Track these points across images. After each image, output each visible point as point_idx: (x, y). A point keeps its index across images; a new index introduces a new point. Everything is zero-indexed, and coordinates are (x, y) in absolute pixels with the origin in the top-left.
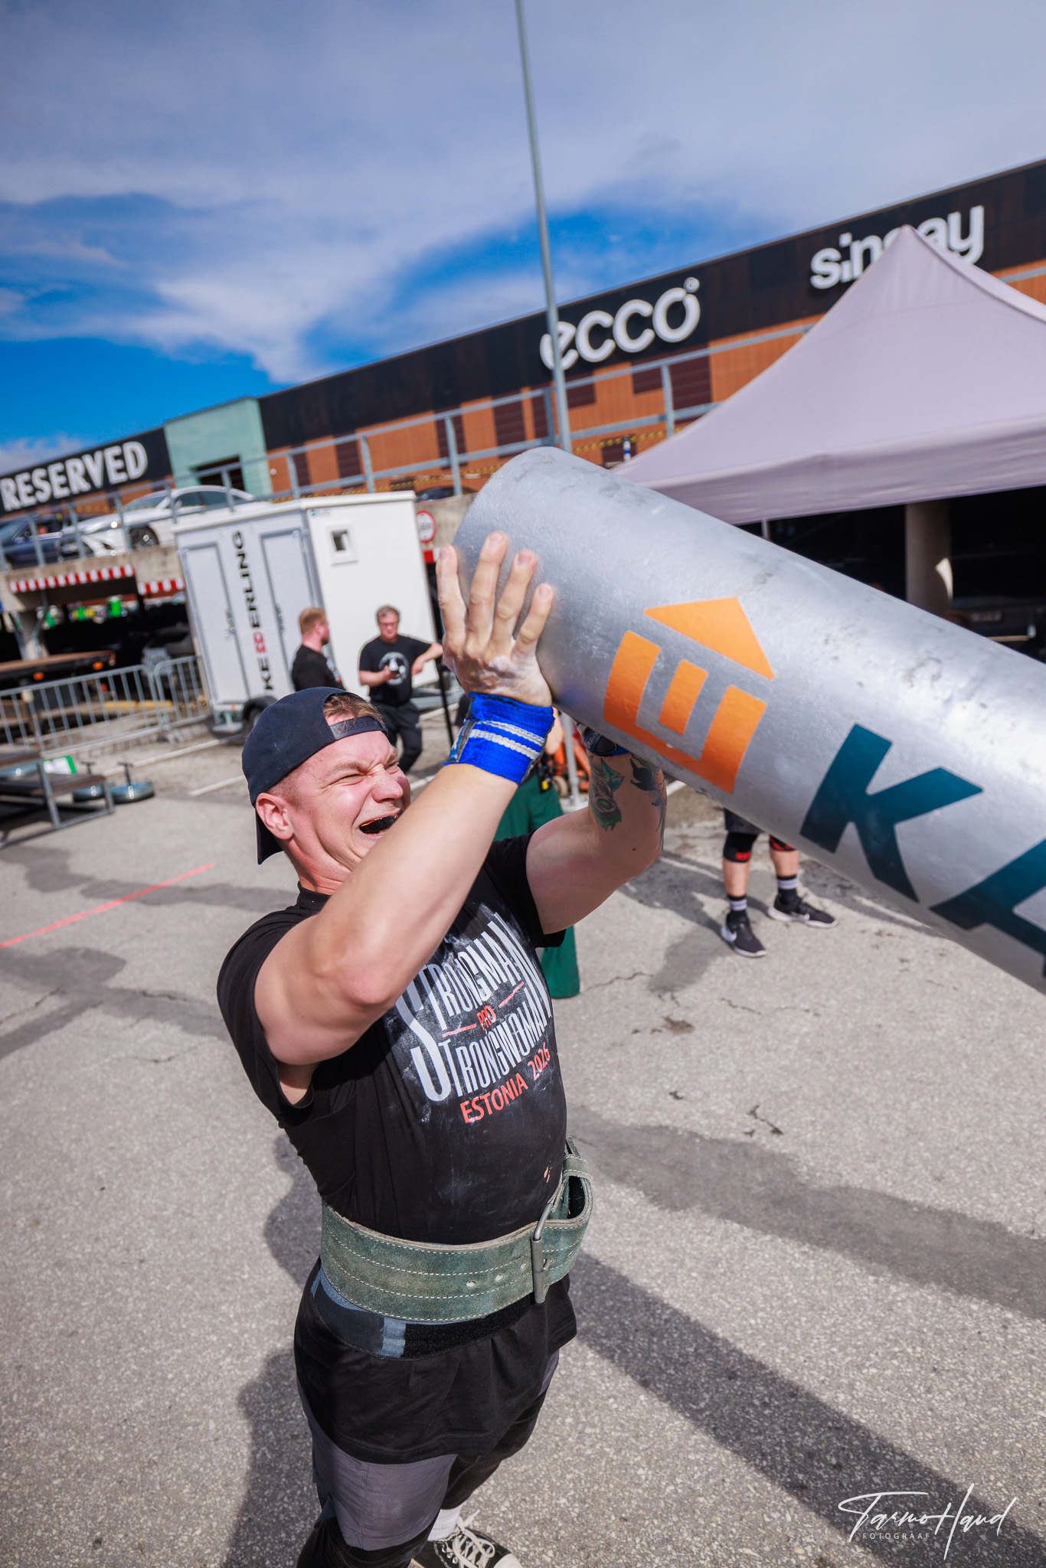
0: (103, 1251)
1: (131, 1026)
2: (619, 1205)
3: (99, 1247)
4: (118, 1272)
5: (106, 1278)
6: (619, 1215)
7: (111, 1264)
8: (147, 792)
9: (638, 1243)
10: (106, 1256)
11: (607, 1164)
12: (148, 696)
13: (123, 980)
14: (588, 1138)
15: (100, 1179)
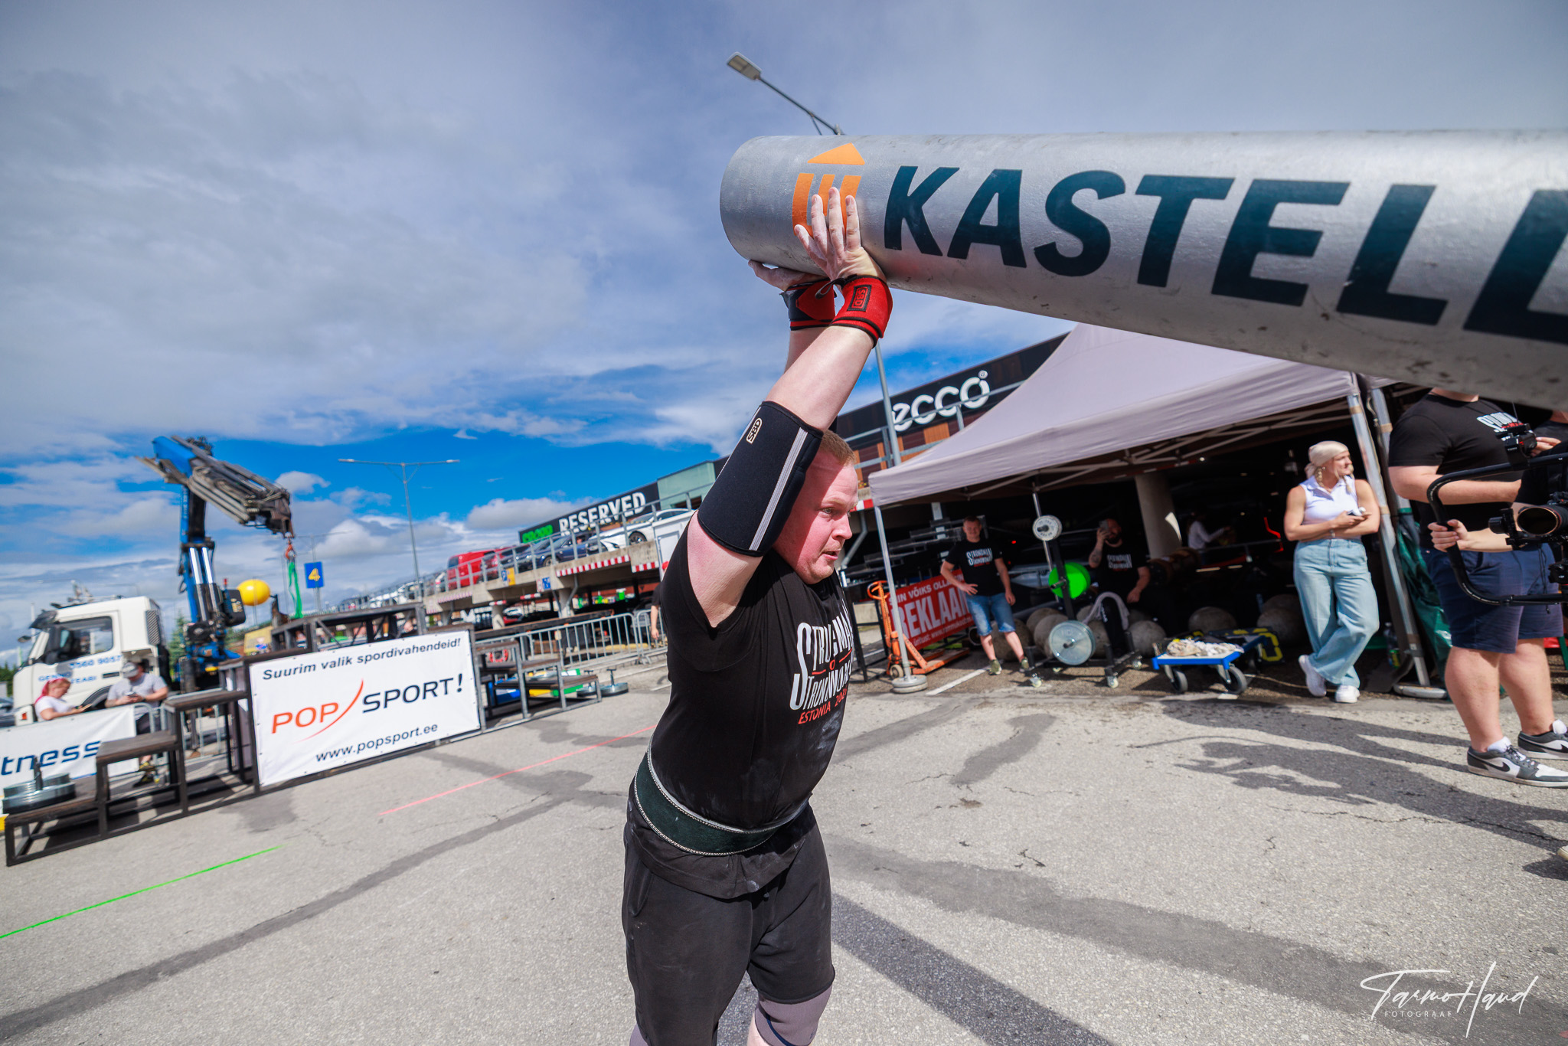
0: (546, 933)
1: (590, 811)
2: (913, 908)
3: (544, 931)
4: (553, 945)
5: (544, 949)
6: (913, 914)
7: (549, 940)
8: (624, 689)
9: (925, 932)
10: (547, 936)
11: (907, 884)
12: (632, 640)
13: (590, 786)
14: (895, 869)
15: (552, 893)
